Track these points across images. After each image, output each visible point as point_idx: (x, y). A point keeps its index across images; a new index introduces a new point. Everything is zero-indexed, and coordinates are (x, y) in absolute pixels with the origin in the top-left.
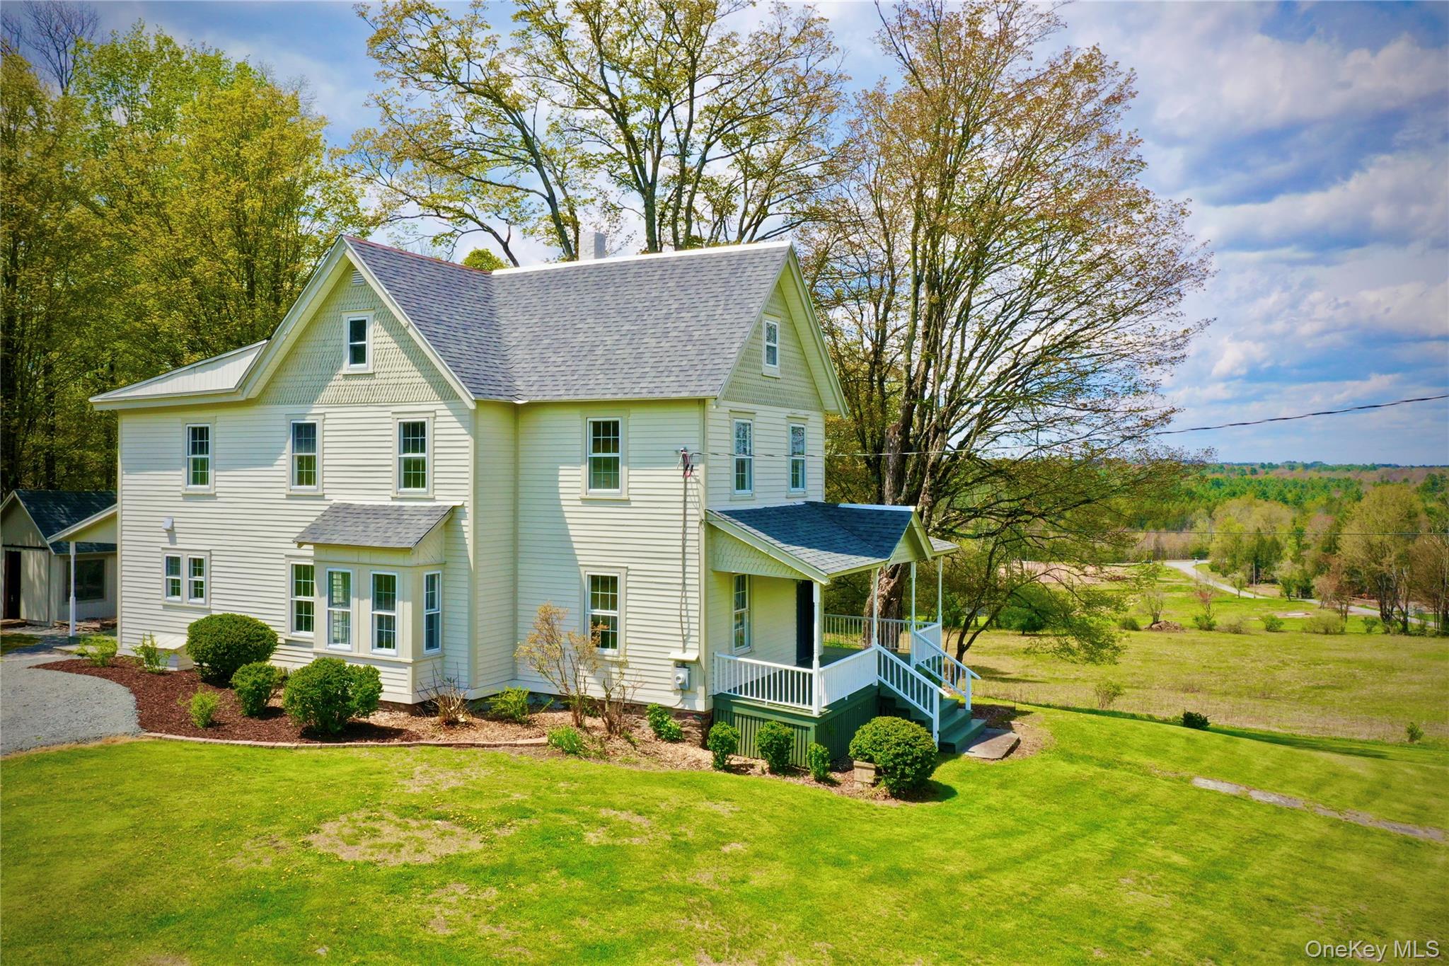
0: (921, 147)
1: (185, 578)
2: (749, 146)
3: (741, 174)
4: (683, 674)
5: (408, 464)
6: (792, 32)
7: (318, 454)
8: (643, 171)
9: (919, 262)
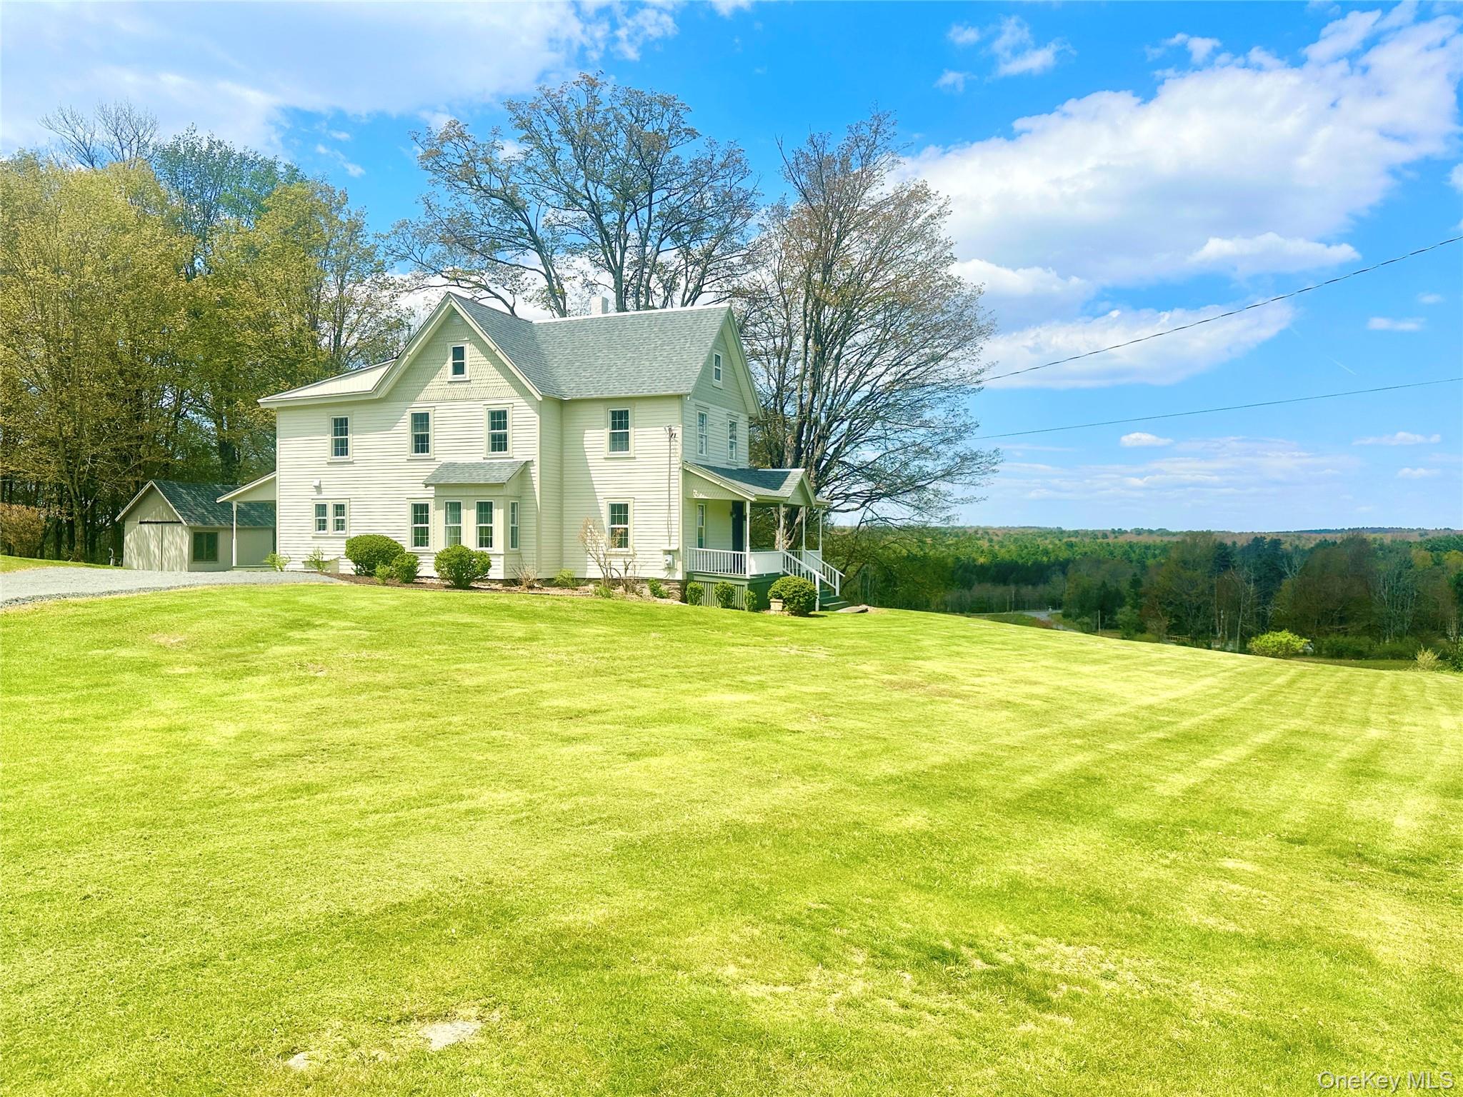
0: (809, 245)
1: (330, 517)
2: (690, 242)
3: (683, 262)
4: (669, 558)
5: (494, 437)
6: (719, 159)
7: (431, 433)
8: (614, 257)
9: (808, 325)
